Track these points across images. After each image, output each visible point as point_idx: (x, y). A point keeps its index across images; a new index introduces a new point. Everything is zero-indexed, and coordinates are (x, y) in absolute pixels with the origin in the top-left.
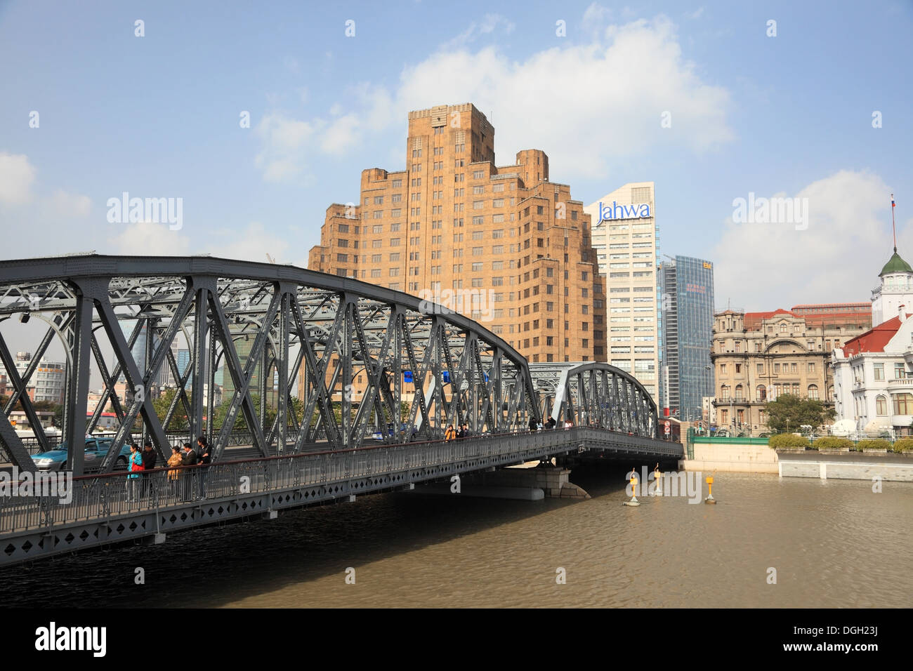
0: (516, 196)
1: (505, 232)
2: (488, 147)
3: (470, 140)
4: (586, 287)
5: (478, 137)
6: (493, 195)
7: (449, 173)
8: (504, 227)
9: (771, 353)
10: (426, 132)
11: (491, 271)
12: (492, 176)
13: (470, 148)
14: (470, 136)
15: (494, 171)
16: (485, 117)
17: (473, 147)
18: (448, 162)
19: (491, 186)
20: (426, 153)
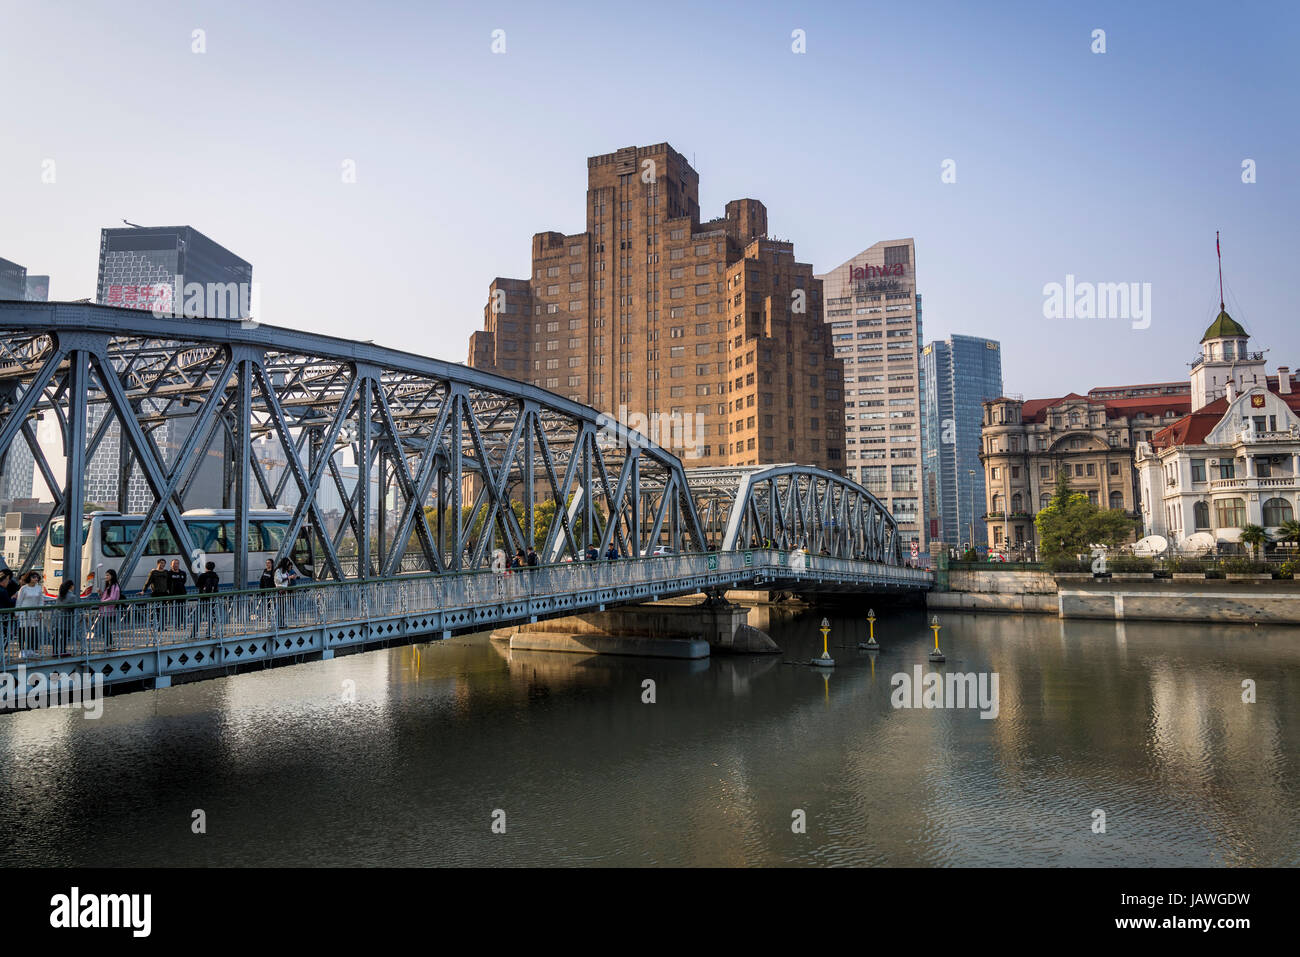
0: (724, 259)
1: (711, 306)
2: (689, 199)
3: (665, 191)
4: (815, 372)
5: (676, 186)
6: (695, 259)
7: (640, 234)
8: (709, 300)
9: (1058, 451)
10: (610, 182)
11: (694, 357)
12: (694, 235)
13: (665, 200)
14: (665, 185)
15: (697, 228)
16: (685, 160)
17: (670, 199)
18: (639, 221)
19: (693, 248)
20: (611, 209)
